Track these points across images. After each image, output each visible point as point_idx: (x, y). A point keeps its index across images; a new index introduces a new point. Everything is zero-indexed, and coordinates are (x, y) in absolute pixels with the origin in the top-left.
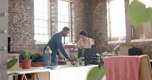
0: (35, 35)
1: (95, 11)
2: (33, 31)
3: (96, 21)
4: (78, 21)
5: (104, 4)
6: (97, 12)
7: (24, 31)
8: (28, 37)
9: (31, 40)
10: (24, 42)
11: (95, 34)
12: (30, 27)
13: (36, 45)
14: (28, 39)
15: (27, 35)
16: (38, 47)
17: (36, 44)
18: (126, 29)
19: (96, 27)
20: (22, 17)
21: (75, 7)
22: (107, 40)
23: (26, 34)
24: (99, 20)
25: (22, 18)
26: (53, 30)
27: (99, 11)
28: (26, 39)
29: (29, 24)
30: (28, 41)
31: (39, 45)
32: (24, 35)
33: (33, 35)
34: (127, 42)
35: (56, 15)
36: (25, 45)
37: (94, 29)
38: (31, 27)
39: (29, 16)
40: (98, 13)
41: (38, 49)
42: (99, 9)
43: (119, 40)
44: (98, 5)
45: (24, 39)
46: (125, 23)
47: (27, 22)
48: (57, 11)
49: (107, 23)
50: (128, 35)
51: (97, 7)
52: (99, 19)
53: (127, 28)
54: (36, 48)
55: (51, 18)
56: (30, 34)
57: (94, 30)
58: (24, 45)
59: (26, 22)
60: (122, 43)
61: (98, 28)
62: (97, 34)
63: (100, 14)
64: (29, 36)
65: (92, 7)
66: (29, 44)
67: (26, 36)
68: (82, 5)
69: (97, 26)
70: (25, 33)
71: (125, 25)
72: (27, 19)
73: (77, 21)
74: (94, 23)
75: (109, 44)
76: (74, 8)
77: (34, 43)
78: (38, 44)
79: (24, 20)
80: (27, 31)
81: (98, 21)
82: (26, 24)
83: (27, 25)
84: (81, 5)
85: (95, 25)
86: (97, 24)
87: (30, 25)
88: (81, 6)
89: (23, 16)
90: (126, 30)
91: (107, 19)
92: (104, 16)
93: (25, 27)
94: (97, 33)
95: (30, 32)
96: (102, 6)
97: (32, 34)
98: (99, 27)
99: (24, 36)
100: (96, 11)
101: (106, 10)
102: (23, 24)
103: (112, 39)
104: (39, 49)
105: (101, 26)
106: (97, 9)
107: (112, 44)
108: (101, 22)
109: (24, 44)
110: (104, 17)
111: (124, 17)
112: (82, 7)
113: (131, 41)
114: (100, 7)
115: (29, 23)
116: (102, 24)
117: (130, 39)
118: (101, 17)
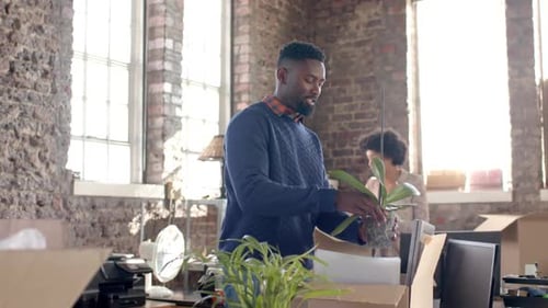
0: (72, 142)
1: (341, 42)
2: (64, 116)
3: (344, 91)
4: (266, 84)
5: (391, 12)
6: (352, 49)
7: (16, 113)
8: (34, 152)
9: (53, 168)
10: (13, 183)
11: (336, 154)
12: (48, 94)
13: (75, 203)
14: (38, 164)
15: (33, 142)
16: (87, 215)
17: (79, 197)
18: (512, 136)
19: (344, 117)
20: (7, 31)
21: (255, 11)
23: (27, 131)
24: (359, 86)
25: (9, 36)
26: (159, 121)
27: (359, 44)
28: (26, 165)
29: (45, 74)
30: (38, 174)
31: (93, 203)
32: (17, 136)
33: (64, 144)
34: (519, 199)
35: (175, 41)
36: (16, 200)
37: (333, 129)
38: (54, 92)
39: (49, 29)
40: (358, 52)
41: (89, 225)
42: (365, 32)
43: (468, 189)
44: (359, 12)
45: (12, 160)
46: (507, 108)
47: (35, 61)
48: (181, 19)
49: (407, 105)
50: (526, 163)
51: (352, 24)
52: (359, 81)
53: (520, 131)
54: (78, 216)
55: (150, 56)
56: (47, 137)
57: (334, 135)
58: (12, 202)
59: (26, 59)
60: (491, 204)
61: (351, 125)
62: (352, 152)
63: (371, 56)
64: (44, 145)
65: (321, 24)
66: (41, 192)
67: (26, 145)
68: (283, 9)
69: (349, 117)
70: (22, 124)
71: (508, 118)
72: (35, 42)
73: (261, 81)
74: (336, 101)
76: (248, 16)
77: (65, 186)
78: (84, 197)
79: (20, 49)
80: (34, 115)
81: (359, 93)
82: (28, 75)
83: (34, 78)
84: (277, 7)
85: (340, 109)
86: (352, 108)
87: (49, 83)
88: (277, 12)
89: (17, 24)
90: (509, 140)
91: (406, 84)
92: (388, 68)
93: (20, 91)
94: (348, 147)
95: (50, 123)
96: (379, 22)
97: (59, 134)
98: (360, 121)
99: (17, 144)
100: (348, 45)
101: (405, 40)
102: (12, 70)
104: (93, 225)
105: (374, 115)
106: (353, 35)
107: (435, 206)
108: (371, 98)
109: (14, 192)
110: (391, 72)
111: (506, 78)
112: (280, 16)
113: (538, 193)
114: (370, 24)
115: (47, 67)
116: (380, 107)
117: (537, 185)
118: (371, 74)
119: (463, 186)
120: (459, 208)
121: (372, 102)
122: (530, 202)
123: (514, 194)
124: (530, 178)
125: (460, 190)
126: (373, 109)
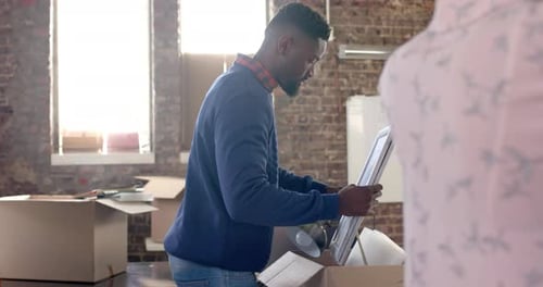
22: (42, 147)
34: (162, 162)
50: (169, 128)
53: (163, 99)
60: (134, 165)
75: (58, 167)
91: (48, 42)
92: (28, 23)
103: (61, 143)
105: (9, 70)
107: (78, 168)
108: (7, 52)
110: (32, 27)
113: (177, 156)
116: (18, 62)
117: (177, 148)
118: (8, 26)
119: (101, 148)
120: (103, 170)
121: (8, 56)
122: (170, 165)
123: (157, 157)
124: (171, 143)
125: (100, 151)
126: (8, 64)
